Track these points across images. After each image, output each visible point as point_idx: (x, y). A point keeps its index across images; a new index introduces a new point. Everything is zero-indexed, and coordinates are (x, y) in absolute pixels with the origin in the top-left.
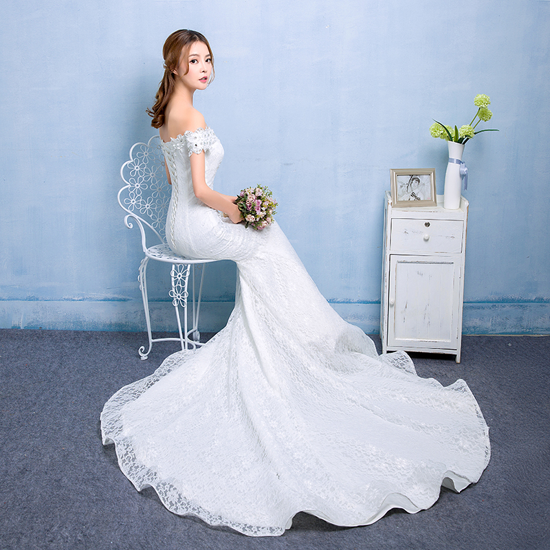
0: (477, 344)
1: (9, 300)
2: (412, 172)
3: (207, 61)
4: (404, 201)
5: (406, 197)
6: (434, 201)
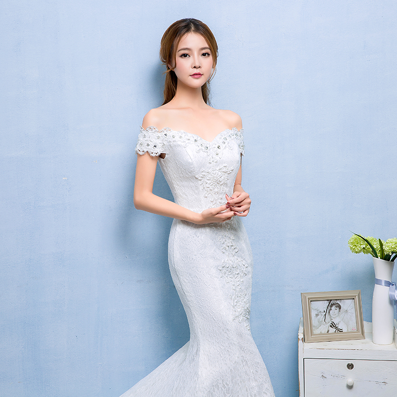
2: (330, 296)
3: (204, 55)
4: (321, 334)
5: (324, 328)
6: (361, 333)
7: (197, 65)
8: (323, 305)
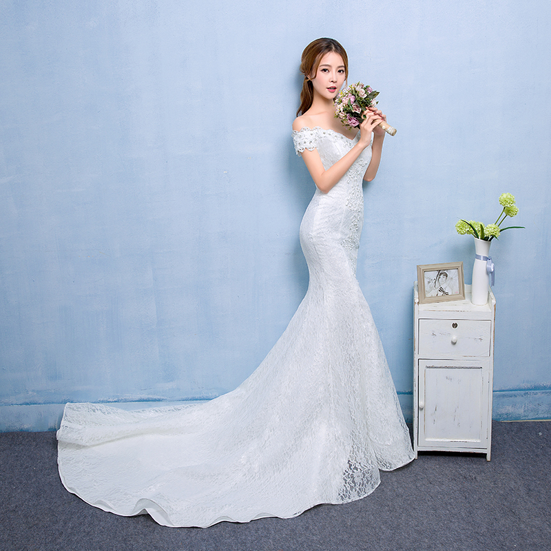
0: (508, 433)
1: (44, 404)
2: (439, 267)
3: (339, 71)
4: (432, 297)
5: (434, 292)
6: (462, 295)
7: (334, 80)
8: (434, 275)
